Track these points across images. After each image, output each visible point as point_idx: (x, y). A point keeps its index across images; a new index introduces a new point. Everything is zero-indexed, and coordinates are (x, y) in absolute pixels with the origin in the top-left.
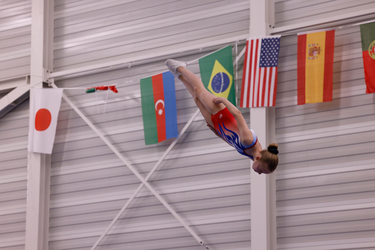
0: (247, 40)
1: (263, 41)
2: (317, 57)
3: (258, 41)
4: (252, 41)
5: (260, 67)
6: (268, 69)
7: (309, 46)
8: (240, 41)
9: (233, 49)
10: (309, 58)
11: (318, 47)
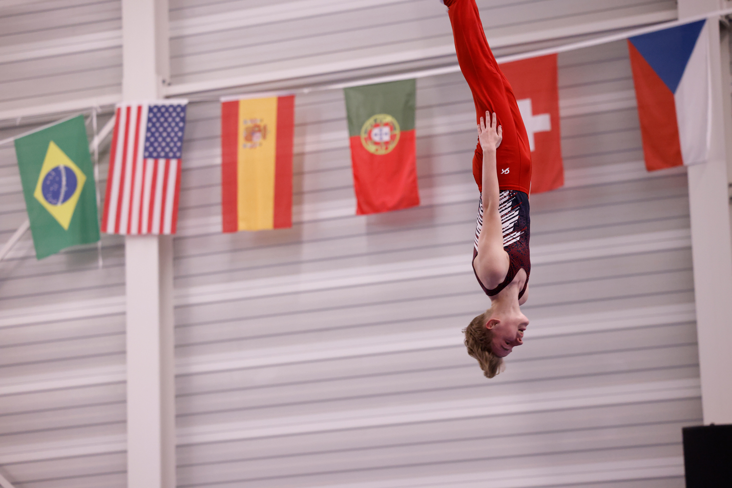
0: (118, 106)
1: (151, 110)
2: (261, 144)
3: (140, 109)
4: (129, 109)
5: (145, 158)
6: (162, 163)
7: (245, 122)
8: (102, 107)
9: (88, 122)
10: (245, 146)
11: (262, 124)
